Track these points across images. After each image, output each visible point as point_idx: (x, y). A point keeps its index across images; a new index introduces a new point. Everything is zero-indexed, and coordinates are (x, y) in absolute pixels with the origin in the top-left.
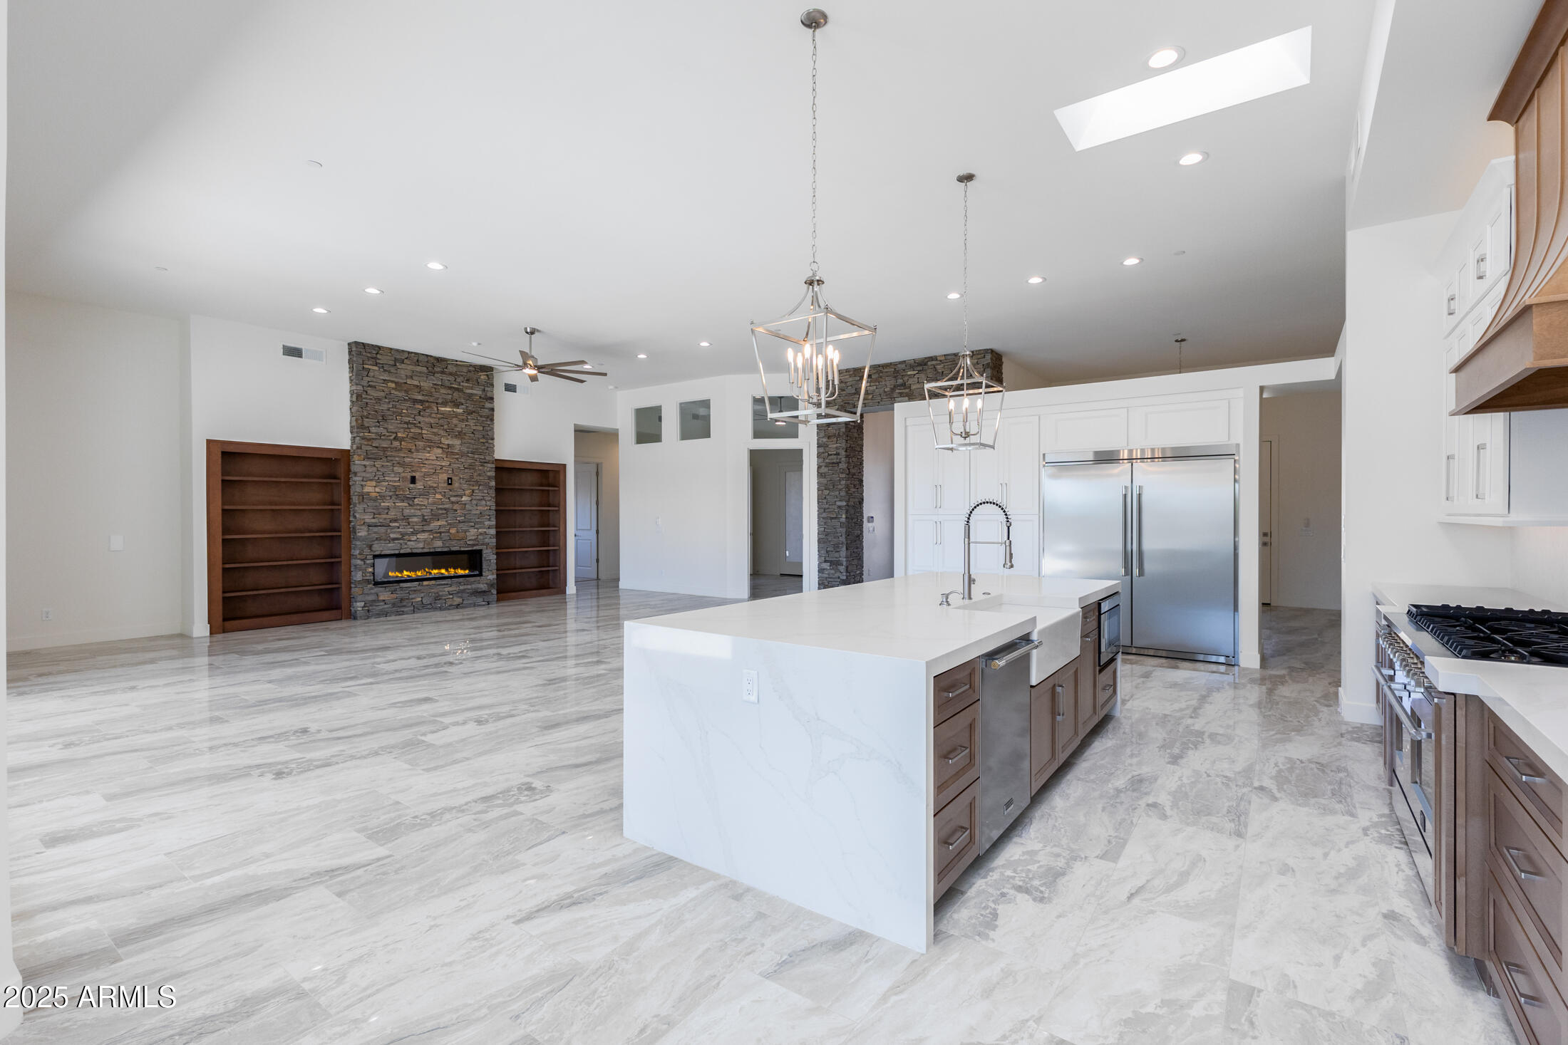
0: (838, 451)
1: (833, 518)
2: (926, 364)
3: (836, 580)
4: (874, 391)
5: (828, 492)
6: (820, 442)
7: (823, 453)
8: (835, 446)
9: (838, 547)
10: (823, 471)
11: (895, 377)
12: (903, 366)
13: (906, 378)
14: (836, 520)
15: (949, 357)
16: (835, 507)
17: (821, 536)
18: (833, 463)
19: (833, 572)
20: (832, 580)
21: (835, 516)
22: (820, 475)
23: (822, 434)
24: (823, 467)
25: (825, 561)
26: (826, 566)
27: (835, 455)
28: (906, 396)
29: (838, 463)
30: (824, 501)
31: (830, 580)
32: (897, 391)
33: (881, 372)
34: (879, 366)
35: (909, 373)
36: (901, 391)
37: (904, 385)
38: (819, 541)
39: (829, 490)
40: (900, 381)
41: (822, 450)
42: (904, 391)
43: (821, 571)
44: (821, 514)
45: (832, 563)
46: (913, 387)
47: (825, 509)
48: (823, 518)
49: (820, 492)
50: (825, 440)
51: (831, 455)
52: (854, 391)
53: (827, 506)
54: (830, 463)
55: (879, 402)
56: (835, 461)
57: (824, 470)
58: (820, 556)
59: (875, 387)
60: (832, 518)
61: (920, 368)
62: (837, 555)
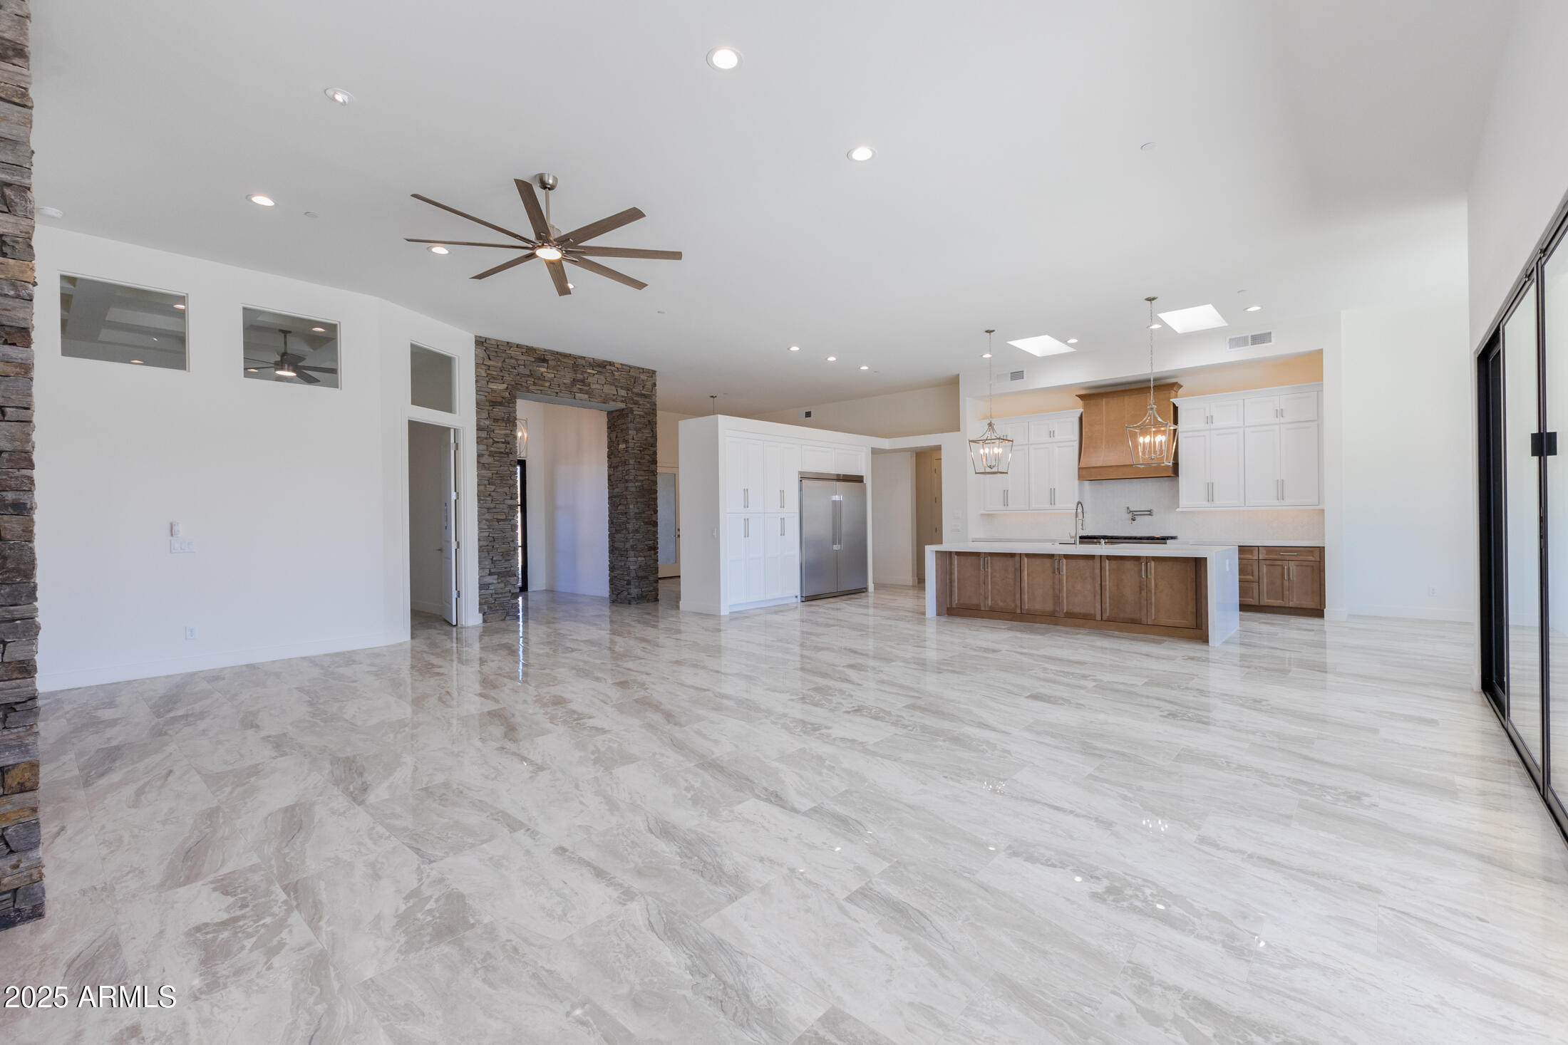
0: (507, 439)
1: (501, 520)
2: (604, 367)
3: (506, 595)
4: (552, 379)
5: (493, 487)
6: (482, 424)
7: (486, 438)
8: (503, 432)
9: (508, 555)
10: (487, 461)
11: (575, 370)
12: (583, 362)
13: (586, 375)
14: (507, 523)
15: (624, 367)
16: (505, 506)
17: (485, 543)
18: (501, 453)
19: (502, 585)
20: (500, 596)
21: (503, 517)
22: (481, 465)
23: (485, 415)
24: (486, 456)
25: (491, 574)
26: (489, 579)
27: (503, 443)
28: (586, 394)
29: (507, 454)
30: (489, 499)
31: (497, 596)
32: (578, 386)
33: (559, 361)
34: (557, 353)
35: (589, 371)
36: (580, 387)
37: (583, 381)
38: (481, 549)
39: (494, 485)
40: (579, 377)
41: (484, 434)
42: (583, 387)
43: (483, 586)
44: (484, 514)
45: (498, 574)
46: (593, 386)
47: (488, 509)
48: (487, 520)
49: (482, 487)
50: (487, 422)
51: (498, 442)
52: (528, 373)
53: (492, 505)
54: (496, 453)
55: (557, 393)
56: (502, 450)
57: (486, 459)
58: (481, 568)
59: (553, 375)
60: (499, 520)
61: (600, 369)
62: (507, 564)
